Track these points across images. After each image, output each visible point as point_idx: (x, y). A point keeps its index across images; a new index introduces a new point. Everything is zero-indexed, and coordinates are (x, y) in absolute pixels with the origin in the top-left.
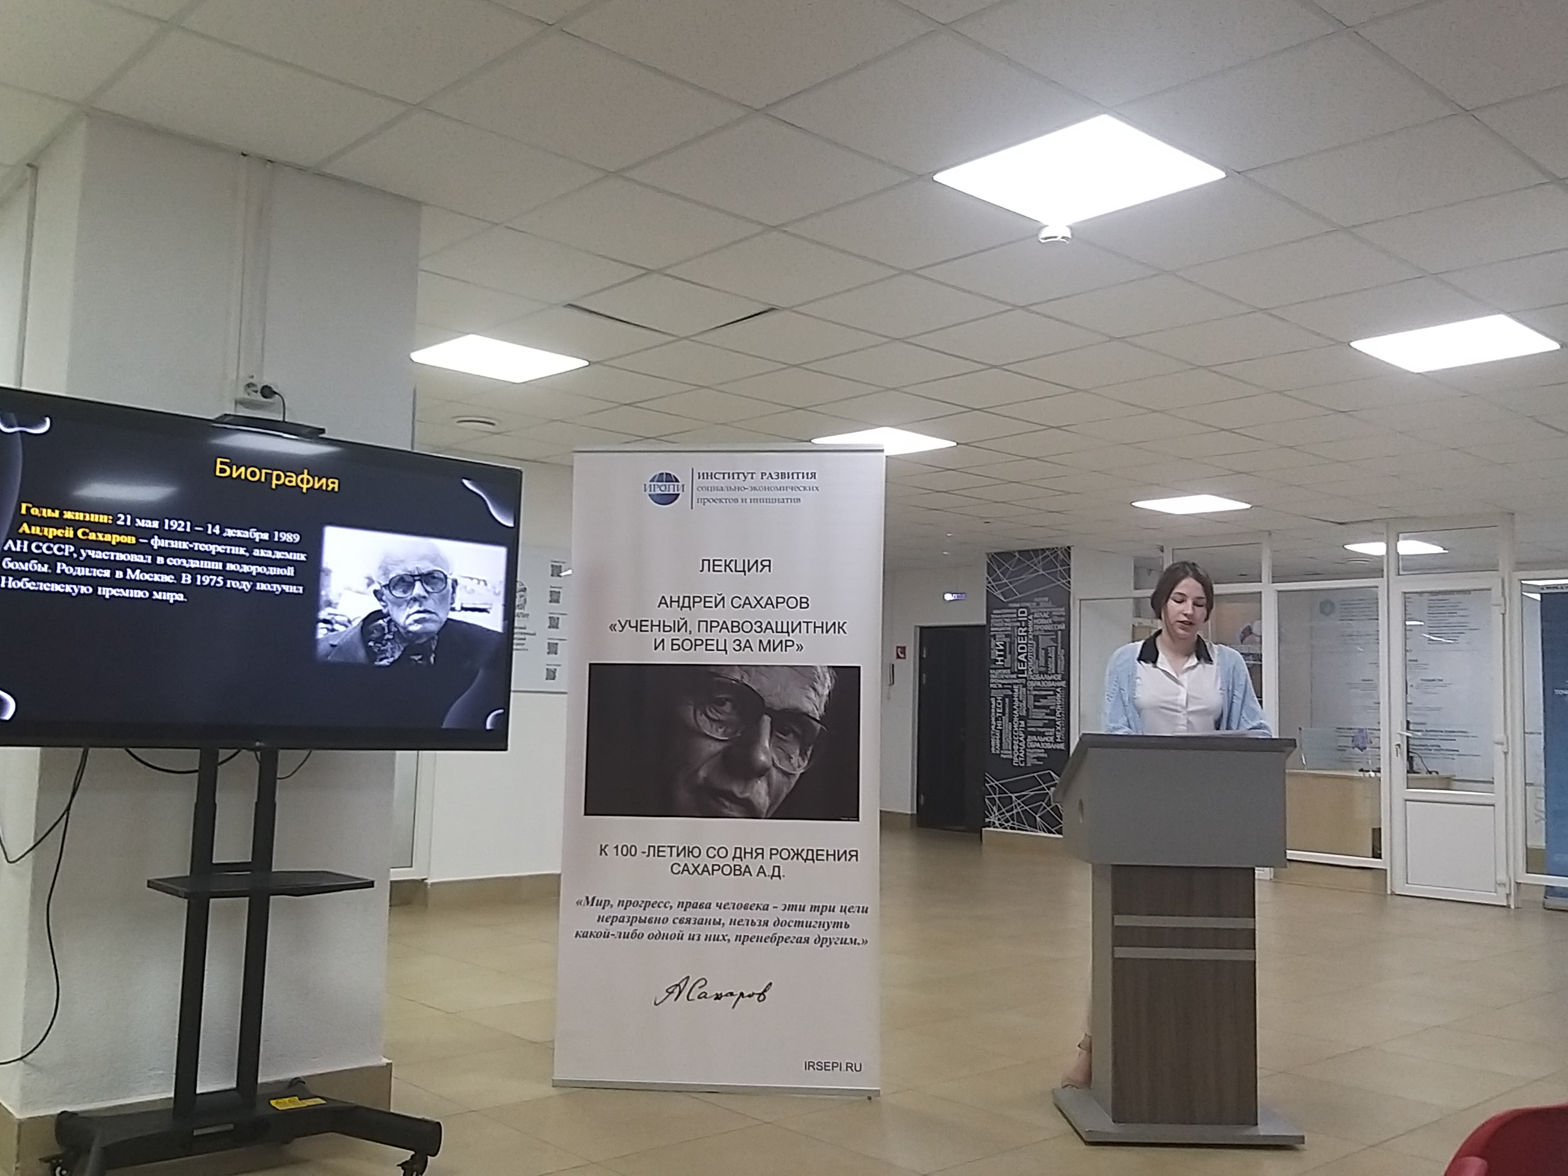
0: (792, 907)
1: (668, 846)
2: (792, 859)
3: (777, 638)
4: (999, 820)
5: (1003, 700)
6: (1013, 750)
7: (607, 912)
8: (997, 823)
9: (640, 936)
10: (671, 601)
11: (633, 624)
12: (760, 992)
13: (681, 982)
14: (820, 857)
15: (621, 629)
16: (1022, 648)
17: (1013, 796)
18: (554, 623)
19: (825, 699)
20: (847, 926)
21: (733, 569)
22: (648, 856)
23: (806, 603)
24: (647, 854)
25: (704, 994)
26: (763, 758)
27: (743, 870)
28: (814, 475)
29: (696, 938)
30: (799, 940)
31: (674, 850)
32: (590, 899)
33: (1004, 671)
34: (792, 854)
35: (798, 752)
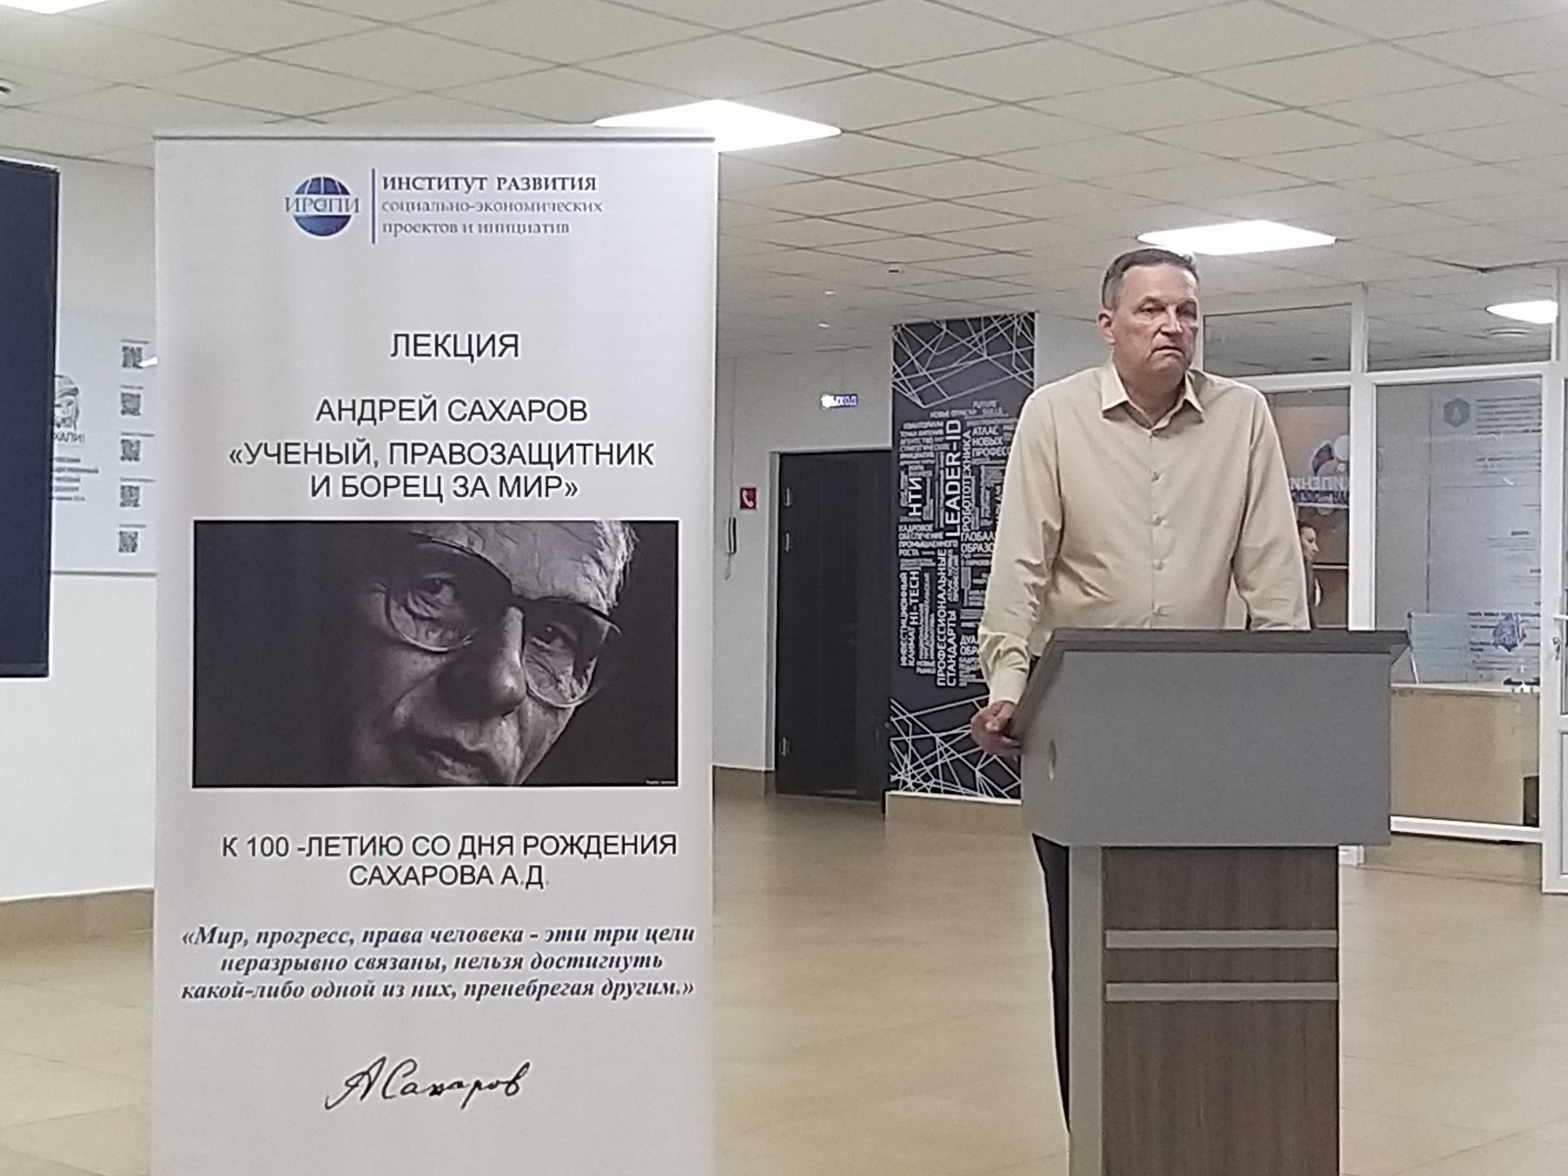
0: (565, 935)
1: (344, 838)
2: (562, 853)
3: (531, 473)
4: (913, 777)
5: (921, 576)
6: (937, 660)
7: (237, 953)
8: (910, 784)
9: (297, 992)
10: (340, 409)
11: (273, 450)
12: (510, 1079)
13: (371, 1068)
14: (610, 849)
15: (250, 459)
16: (953, 488)
17: (937, 736)
18: (130, 452)
19: (617, 578)
20: (657, 963)
21: (451, 351)
22: (309, 855)
23: (582, 410)
24: (307, 851)
25: (412, 1087)
26: (510, 682)
27: (477, 874)
28: (592, 183)
29: (396, 991)
30: (575, 991)
31: (356, 843)
32: (207, 932)
33: (922, 527)
34: (562, 845)
35: (570, 669)
